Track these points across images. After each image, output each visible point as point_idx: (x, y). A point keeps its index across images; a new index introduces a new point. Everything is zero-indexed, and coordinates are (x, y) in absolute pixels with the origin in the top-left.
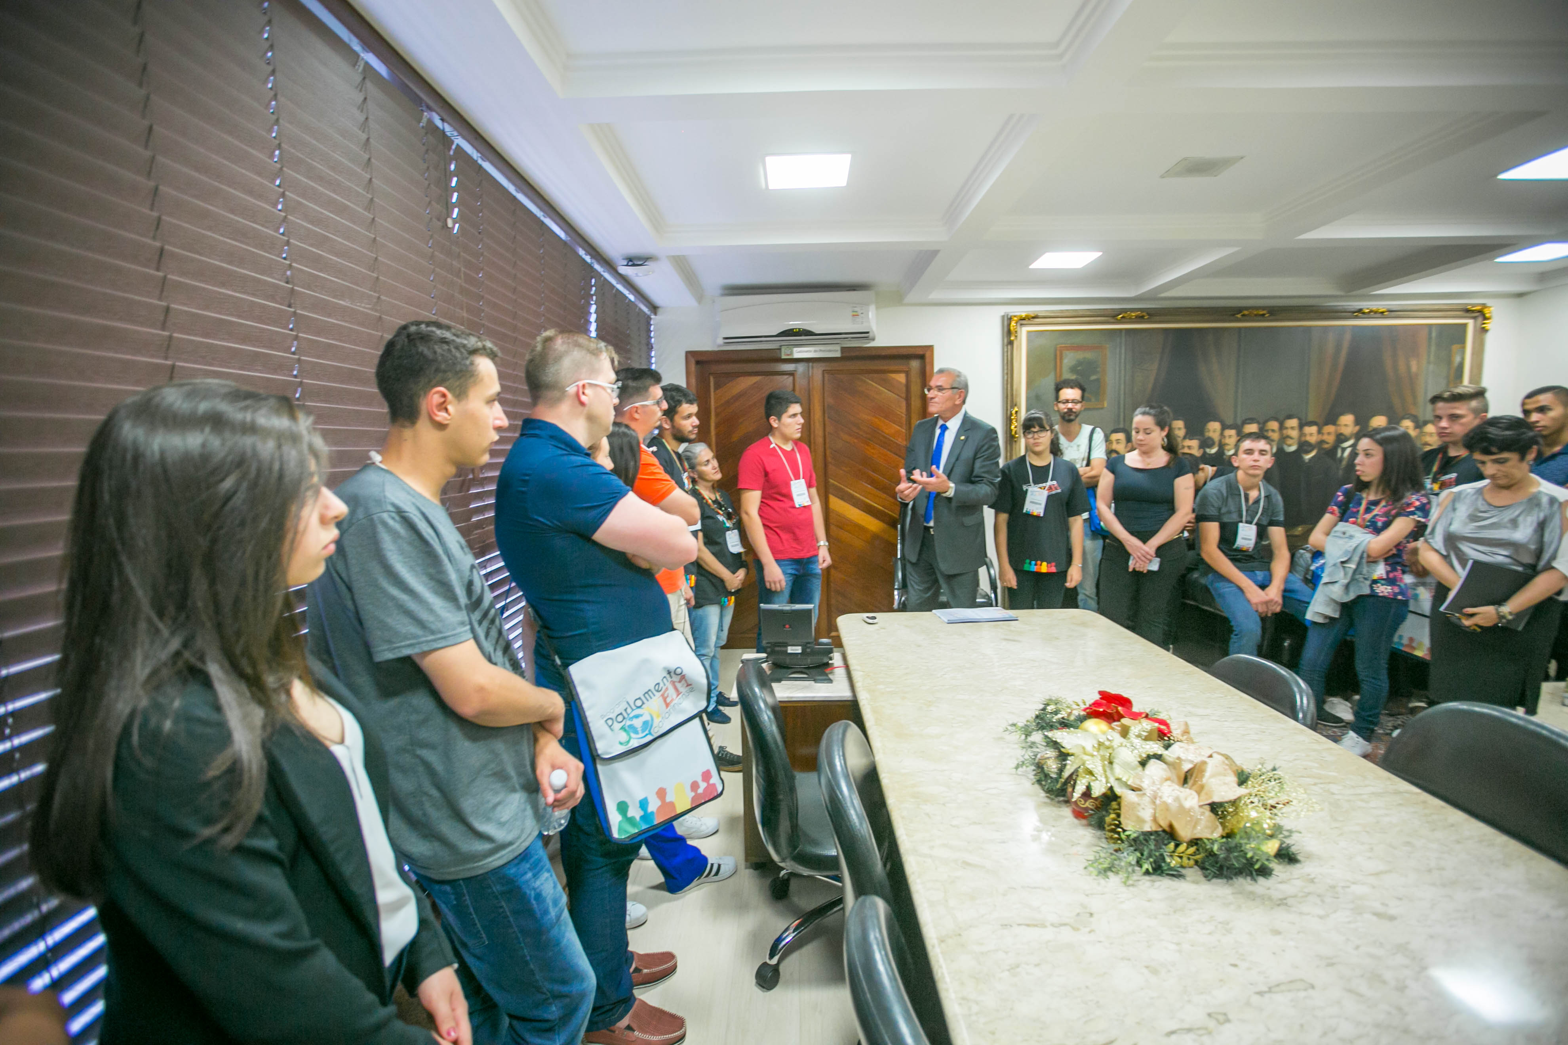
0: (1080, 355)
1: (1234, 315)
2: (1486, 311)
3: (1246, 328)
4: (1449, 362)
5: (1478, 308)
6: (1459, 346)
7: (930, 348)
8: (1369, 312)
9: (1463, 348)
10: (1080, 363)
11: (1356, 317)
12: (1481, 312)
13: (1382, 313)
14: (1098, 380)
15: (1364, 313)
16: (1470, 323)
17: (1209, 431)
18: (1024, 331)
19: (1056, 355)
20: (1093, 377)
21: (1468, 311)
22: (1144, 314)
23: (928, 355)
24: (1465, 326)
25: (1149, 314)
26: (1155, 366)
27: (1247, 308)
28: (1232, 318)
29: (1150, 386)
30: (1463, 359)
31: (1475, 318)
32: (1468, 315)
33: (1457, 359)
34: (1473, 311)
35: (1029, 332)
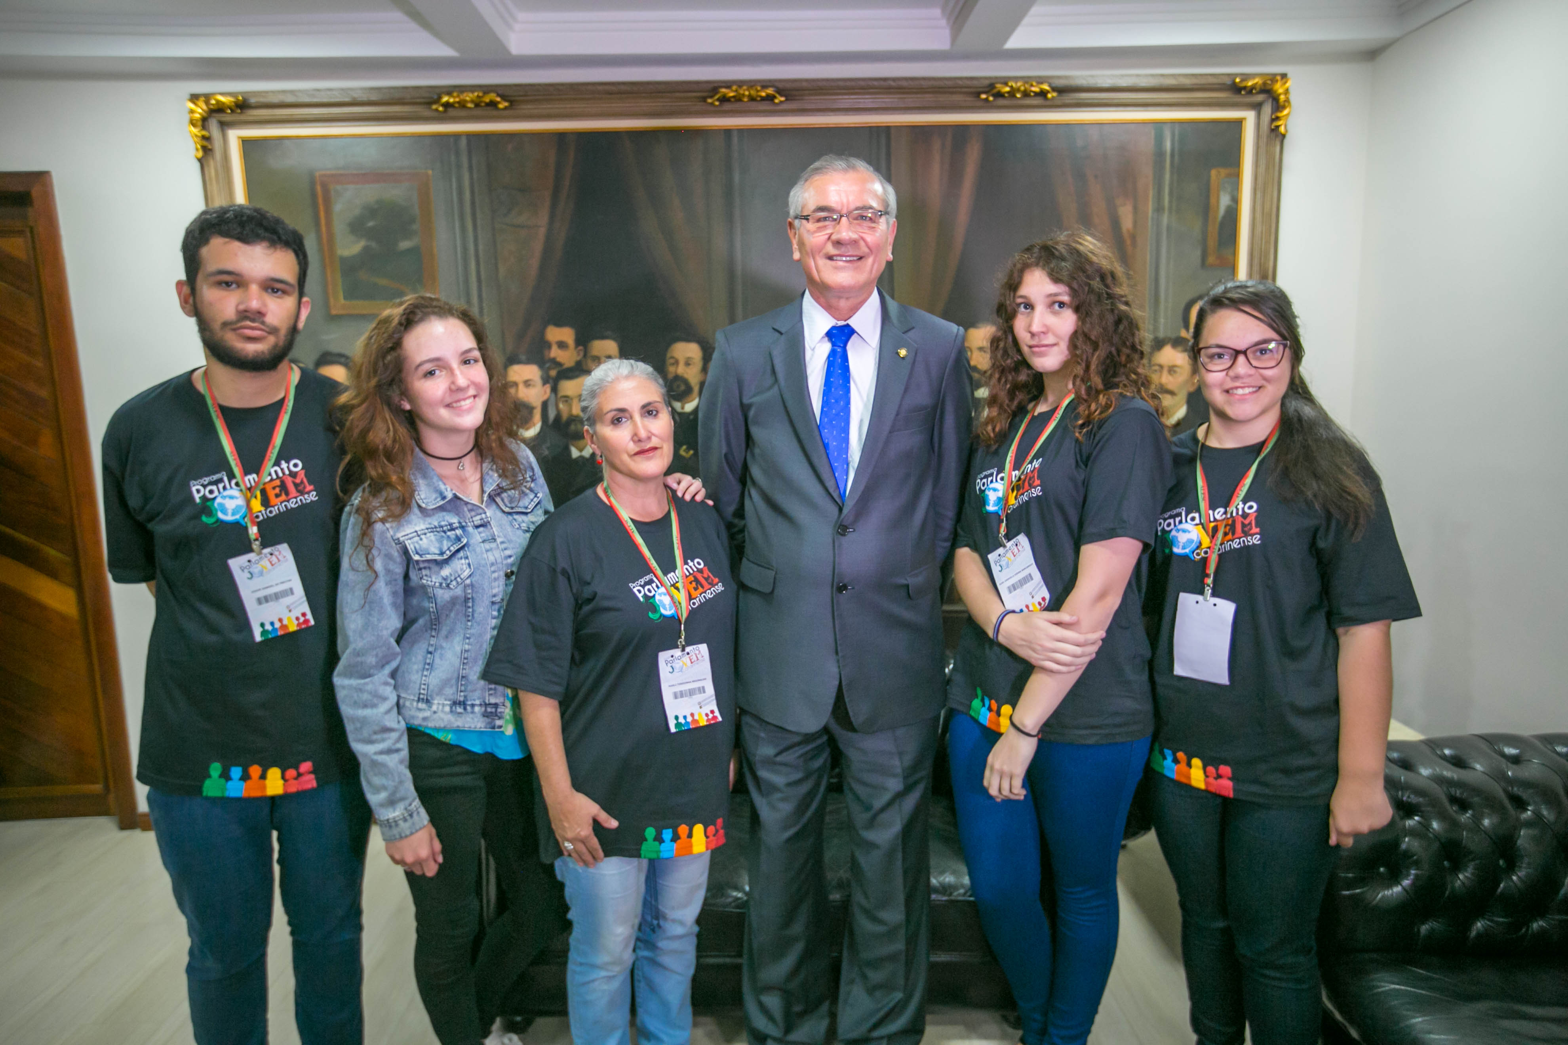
0: (370, 193)
1: (704, 99)
2: (1279, 88)
3: (743, 132)
4: (1206, 209)
5: (1257, 80)
6: (1223, 172)
7: (41, 178)
8: (1012, 94)
9: (1237, 176)
10: (371, 211)
11: (987, 106)
12: (1267, 90)
13: (1043, 94)
14: (414, 251)
15: (999, 95)
16: (1249, 117)
17: (677, 363)
18: (234, 136)
19: (314, 195)
20: (405, 245)
21: (1236, 89)
22: (492, 96)
23: (35, 192)
24: (1238, 124)
25: (504, 98)
26: (543, 219)
27: (728, 85)
28: (700, 106)
29: (535, 263)
30: (1236, 200)
31: (1257, 107)
32: (1237, 99)
33: (1225, 201)
34: (1250, 91)
35: (247, 144)
